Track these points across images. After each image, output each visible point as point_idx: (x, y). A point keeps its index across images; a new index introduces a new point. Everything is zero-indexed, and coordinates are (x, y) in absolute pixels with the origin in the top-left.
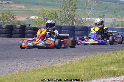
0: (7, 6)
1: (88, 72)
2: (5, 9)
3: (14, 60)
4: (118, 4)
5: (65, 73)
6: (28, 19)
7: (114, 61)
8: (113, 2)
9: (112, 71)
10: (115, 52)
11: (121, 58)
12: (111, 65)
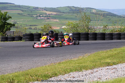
0: (48, 21)
1: (92, 64)
2: (46, 22)
3: (48, 56)
4: (117, 17)
5: (78, 65)
6: (61, 28)
7: (109, 56)
8: (114, 16)
9: (107, 62)
10: (111, 49)
11: (114, 54)
12: (107, 59)
